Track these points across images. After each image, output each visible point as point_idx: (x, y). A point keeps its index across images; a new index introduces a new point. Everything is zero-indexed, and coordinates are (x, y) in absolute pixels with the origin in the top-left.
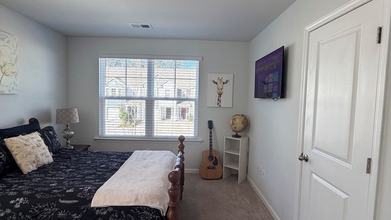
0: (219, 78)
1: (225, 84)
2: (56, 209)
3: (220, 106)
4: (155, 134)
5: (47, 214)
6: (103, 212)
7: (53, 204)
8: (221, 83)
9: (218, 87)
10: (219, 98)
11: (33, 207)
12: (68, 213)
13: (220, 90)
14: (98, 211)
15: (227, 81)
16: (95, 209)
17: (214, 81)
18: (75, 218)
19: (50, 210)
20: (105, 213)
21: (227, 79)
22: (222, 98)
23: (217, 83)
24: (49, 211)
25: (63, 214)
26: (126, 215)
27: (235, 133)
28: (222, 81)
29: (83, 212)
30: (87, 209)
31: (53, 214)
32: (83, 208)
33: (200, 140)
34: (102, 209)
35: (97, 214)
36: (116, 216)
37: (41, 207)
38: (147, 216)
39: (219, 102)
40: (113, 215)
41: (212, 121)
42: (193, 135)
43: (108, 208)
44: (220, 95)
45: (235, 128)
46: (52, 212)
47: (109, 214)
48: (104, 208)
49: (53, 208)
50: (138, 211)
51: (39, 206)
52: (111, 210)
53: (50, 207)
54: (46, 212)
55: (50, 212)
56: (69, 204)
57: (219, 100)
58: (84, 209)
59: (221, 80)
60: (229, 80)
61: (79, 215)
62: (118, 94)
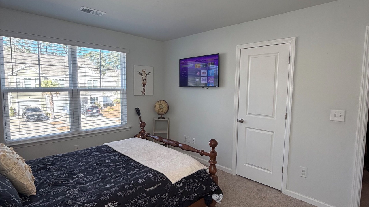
0: (143, 70)
1: (148, 75)
2: (148, 197)
3: (145, 94)
4: (83, 128)
5: (142, 205)
6: (180, 184)
7: (143, 194)
8: (144, 74)
9: (142, 77)
10: (144, 88)
11: (127, 205)
12: (158, 196)
13: (144, 81)
14: (177, 185)
15: (149, 73)
16: (175, 184)
17: (139, 72)
18: (164, 198)
19: (143, 200)
20: (182, 184)
21: (149, 71)
22: (146, 88)
23: (141, 75)
24: (142, 203)
25: (155, 198)
26: (193, 180)
27: (160, 116)
28: (145, 73)
29: (168, 191)
30: (170, 187)
31: (147, 203)
32: (166, 187)
33: (129, 126)
34: (179, 183)
35: (177, 187)
36: (188, 183)
37: (134, 201)
38: (203, 176)
39: (144, 91)
40: (187, 184)
41: (139, 108)
42: (120, 123)
43: (182, 180)
44: (144, 84)
45: (162, 111)
46: (145, 202)
47: (184, 184)
48: (179, 181)
49: (145, 198)
50: (198, 175)
51: (132, 202)
52: (184, 181)
53: (142, 198)
54: (140, 204)
55: (144, 203)
56: (155, 189)
57: (143, 89)
58: (168, 188)
59: (144, 71)
60: (151, 72)
61: (166, 194)
62: (34, 85)
